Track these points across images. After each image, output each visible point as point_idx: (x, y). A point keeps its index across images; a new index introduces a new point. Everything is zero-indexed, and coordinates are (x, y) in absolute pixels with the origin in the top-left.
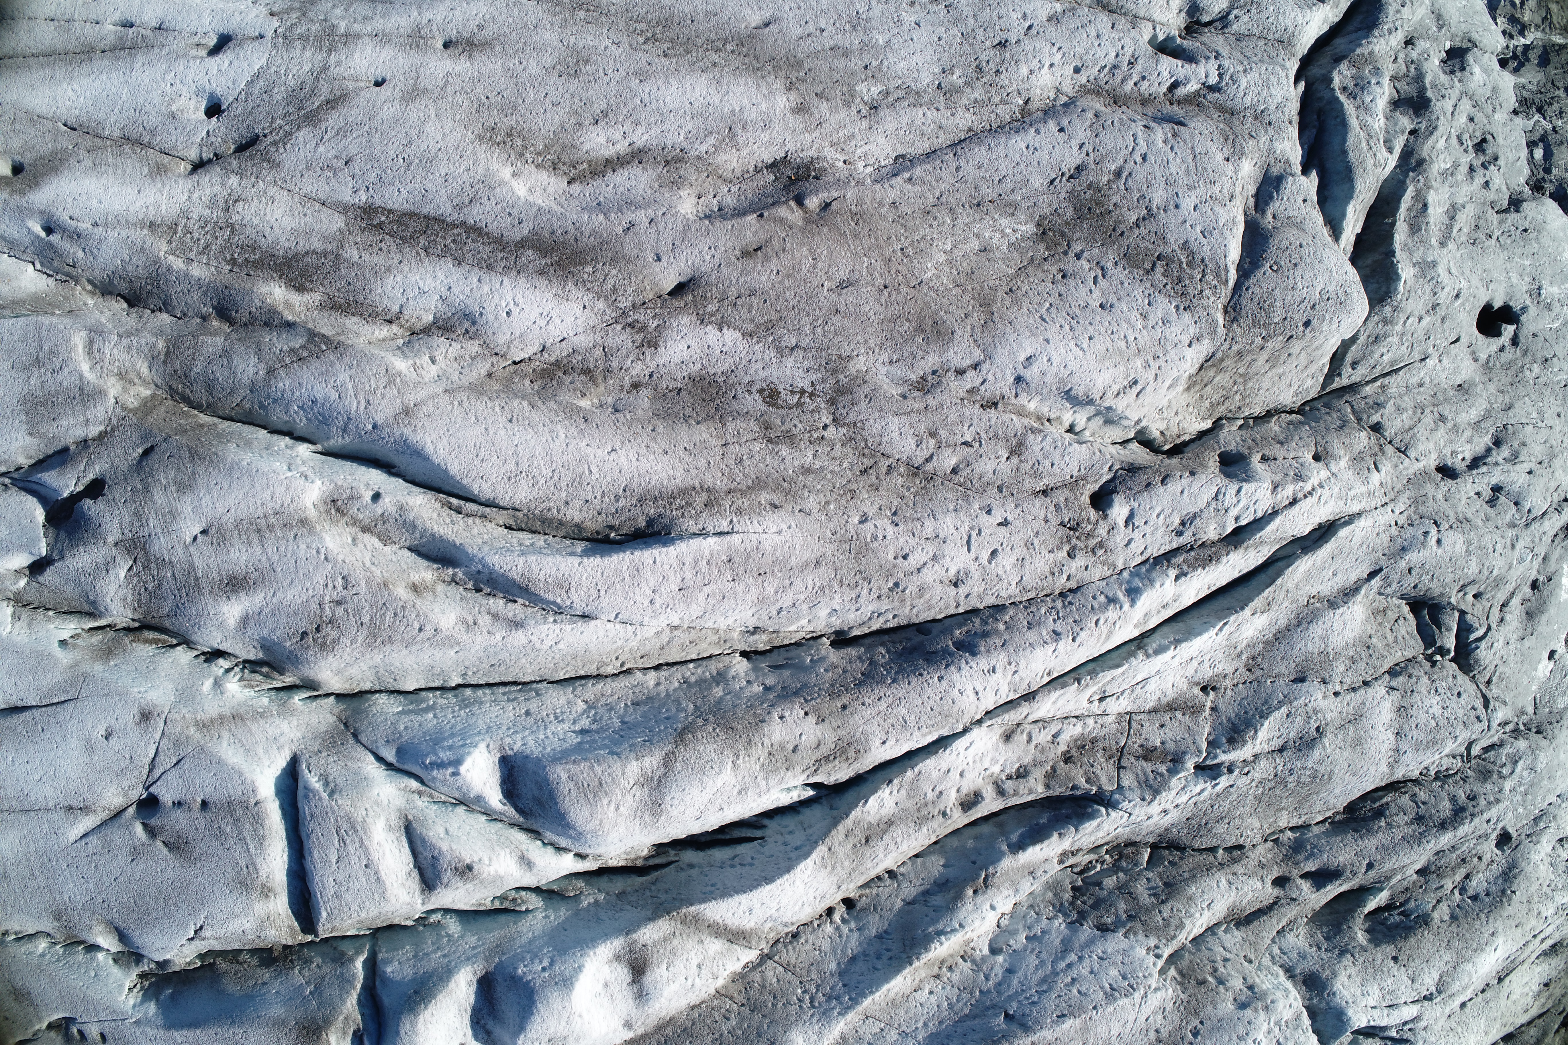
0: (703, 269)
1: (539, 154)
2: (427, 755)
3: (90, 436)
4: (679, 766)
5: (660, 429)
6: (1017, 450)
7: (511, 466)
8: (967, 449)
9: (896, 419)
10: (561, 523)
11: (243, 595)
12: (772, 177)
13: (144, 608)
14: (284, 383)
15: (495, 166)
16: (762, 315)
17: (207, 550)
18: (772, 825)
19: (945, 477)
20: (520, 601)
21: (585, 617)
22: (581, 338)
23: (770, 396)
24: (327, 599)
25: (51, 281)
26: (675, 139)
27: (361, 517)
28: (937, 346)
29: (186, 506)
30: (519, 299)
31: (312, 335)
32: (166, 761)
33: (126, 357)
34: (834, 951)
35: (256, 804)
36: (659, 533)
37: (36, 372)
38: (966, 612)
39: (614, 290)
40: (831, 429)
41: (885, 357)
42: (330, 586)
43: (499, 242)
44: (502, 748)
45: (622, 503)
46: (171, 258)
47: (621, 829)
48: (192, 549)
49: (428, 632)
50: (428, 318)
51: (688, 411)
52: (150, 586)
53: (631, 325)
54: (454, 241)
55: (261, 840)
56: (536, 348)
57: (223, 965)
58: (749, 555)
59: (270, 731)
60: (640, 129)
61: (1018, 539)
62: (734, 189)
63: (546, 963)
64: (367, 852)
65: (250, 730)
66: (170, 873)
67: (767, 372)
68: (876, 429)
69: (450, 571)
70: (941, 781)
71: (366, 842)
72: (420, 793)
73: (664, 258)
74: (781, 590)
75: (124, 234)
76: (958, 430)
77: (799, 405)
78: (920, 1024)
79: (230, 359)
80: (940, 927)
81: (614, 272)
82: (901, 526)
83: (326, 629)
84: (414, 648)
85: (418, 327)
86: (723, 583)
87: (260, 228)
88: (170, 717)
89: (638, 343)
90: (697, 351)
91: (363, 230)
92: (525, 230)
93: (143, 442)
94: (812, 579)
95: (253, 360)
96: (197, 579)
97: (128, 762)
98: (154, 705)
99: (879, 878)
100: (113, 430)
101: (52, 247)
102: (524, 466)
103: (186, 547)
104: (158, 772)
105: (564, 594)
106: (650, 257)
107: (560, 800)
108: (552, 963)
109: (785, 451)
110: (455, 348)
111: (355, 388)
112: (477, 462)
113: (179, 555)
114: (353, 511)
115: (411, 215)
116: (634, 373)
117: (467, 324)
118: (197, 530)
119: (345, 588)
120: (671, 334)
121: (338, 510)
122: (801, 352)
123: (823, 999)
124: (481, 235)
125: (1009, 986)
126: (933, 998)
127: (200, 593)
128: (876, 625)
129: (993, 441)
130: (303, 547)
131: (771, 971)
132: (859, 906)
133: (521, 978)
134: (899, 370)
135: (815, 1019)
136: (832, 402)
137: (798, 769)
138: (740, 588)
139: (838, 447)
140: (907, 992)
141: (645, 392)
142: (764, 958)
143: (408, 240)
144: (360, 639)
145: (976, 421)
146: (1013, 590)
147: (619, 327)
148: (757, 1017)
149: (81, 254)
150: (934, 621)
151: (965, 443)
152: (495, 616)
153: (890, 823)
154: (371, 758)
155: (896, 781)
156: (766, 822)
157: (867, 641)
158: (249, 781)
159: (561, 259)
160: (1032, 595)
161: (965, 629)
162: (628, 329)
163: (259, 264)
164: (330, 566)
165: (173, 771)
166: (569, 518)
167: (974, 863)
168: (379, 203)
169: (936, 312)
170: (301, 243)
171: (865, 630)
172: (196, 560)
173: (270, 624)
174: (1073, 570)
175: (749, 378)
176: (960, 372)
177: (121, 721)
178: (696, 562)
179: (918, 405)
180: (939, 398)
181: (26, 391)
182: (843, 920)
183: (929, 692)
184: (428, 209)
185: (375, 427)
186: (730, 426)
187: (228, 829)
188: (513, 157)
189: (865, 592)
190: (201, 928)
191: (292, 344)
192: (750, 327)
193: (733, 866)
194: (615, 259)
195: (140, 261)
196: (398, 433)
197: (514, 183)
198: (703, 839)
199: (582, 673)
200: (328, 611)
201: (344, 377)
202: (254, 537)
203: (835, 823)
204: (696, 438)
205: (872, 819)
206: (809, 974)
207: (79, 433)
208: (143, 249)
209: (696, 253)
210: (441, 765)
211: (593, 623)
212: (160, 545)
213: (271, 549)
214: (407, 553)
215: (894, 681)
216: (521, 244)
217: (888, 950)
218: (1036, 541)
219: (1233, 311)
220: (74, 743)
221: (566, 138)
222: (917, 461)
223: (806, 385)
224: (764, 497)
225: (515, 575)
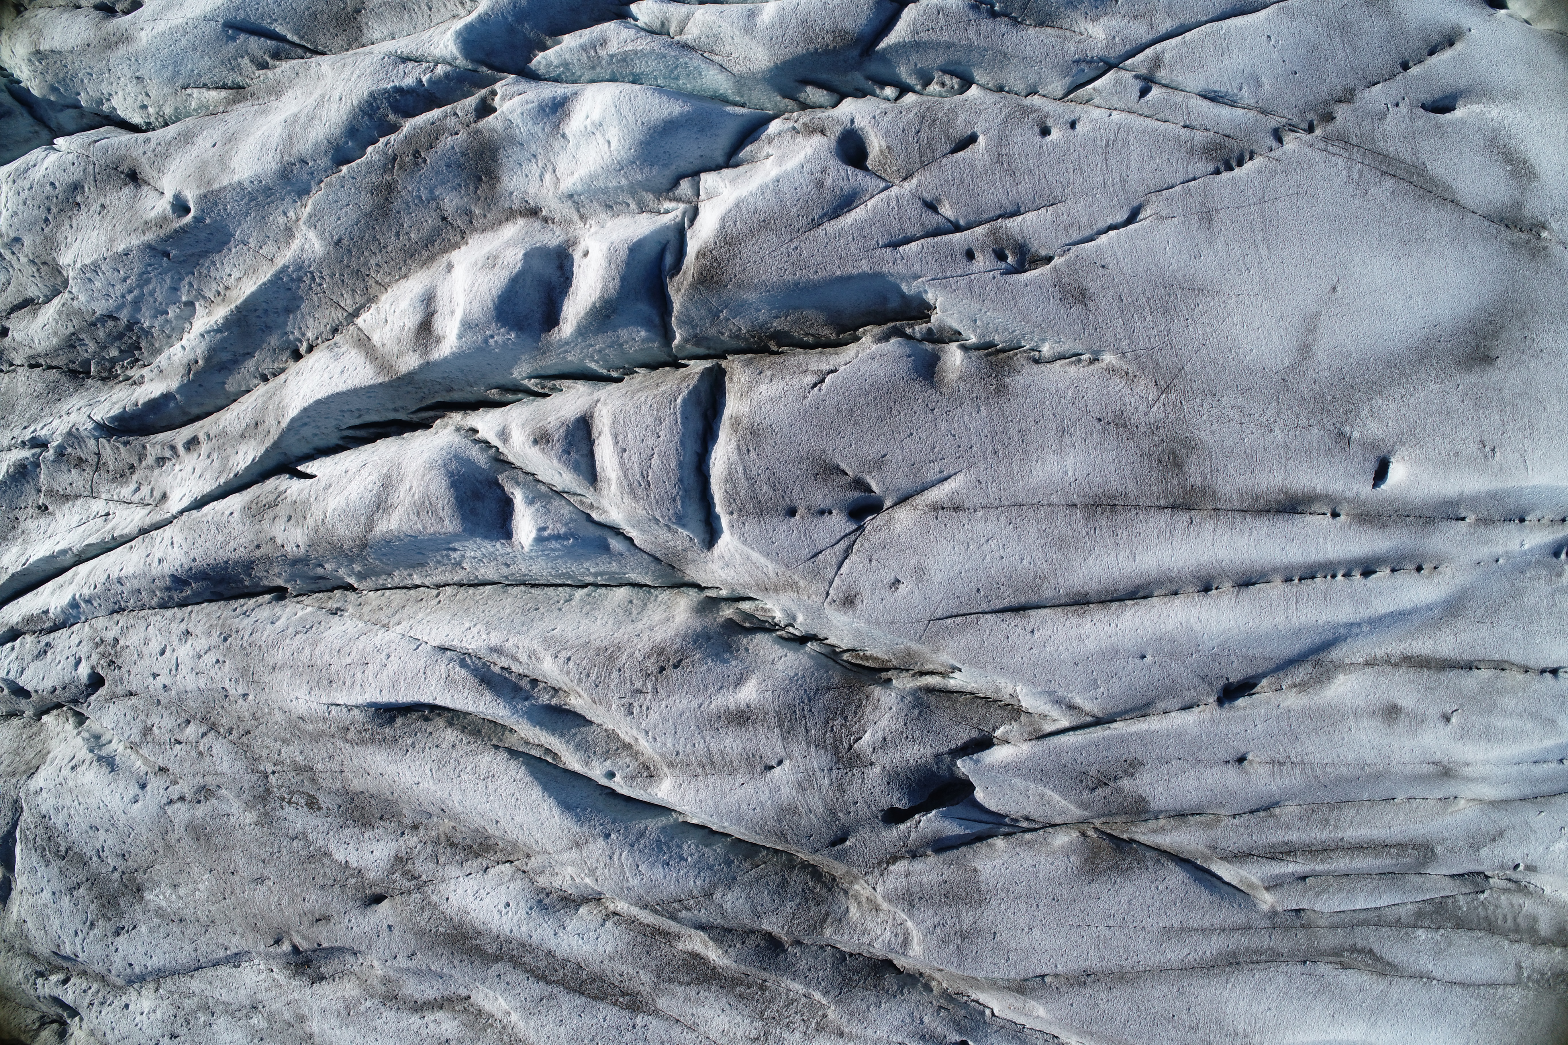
0: (357, 912)
1: (491, 1025)
2: (573, 546)
3: (906, 862)
4: (363, 520)
5: (388, 793)
6: (147, 731)
7: (491, 787)
8: (179, 738)
9: (224, 771)
10: (463, 729)
11: (732, 706)
12: (322, 969)
13: (856, 699)
14: (695, 884)
15: (521, 1024)
16: (316, 868)
17: (767, 752)
18: (334, 439)
19: (194, 718)
20: (497, 670)
21: (444, 649)
22: (453, 874)
23: (313, 803)
24: (649, 697)
25: (974, 997)
26: (389, 1015)
27: (628, 760)
28: (196, 822)
29: (787, 793)
30: (497, 916)
31: (673, 917)
32: (830, 557)
33: (869, 925)
34: (303, 317)
35: (732, 513)
36: (386, 711)
37: (965, 927)
38: (187, 605)
39: (423, 909)
40: (269, 770)
41: (232, 820)
42: (644, 708)
43: (517, 963)
44: (511, 545)
45: (410, 741)
46: (824, 1001)
47: (414, 467)
48: (783, 754)
49: (564, 655)
50: (583, 911)
51: (373, 802)
52: (839, 721)
53: (414, 878)
54: (556, 971)
55: (730, 478)
56: (492, 871)
57: (828, 333)
58: (317, 683)
59: (732, 573)
60: (415, 1027)
61: (147, 661)
62: (348, 966)
63: (491, 341)
64: (622, 464)
65: (751, 576)
66: (840, 443)
67: (315, 822)
68: (238, 764)
69: (554, 701)
70: (206, 469)
71: (621, 474)
72: (592, 506)
73: (385, 927)
74: (300, 650)
75: (869, 1031)
76: (184, 755)
77: (292, 793)
78: (234, 250)
79: (754, 910)
80: (219, 336)
81: (422, 923)
82: (220, 687)
83: (653, 669)
84: (582, 640)
85: (592, 904)
86: (338, 663)
87: (734, 1013)
88: (822, 598)
89: (410, 862)
90: (366, 848)
91: (639, 993)
92: (495, 969)
93: (845, 850)
94: (279, 655)
95: (728, 906)
96: (781, 726)
97: (875, 557)
98: (838, 610)
99: (275, 375)
100: (879, 864)
101: (960, 1030)
102: (481, 784)
103: (789, 756)
104: (842, 545)
105: (452, 674)
106: (396, 931)
107: (453, 500)
108: (486, 341)
109: (300, 759)
110: (557, 883)
111: (623, 871)
112: (517, 794)
113: (798, 750)
114: (634, 765)
115: (595, 998)
116: (415, 838)
117: (547, 901)
118: (777, 771)
119: (631, 704)
120: (384, 865)
121: (648, 768)
122: (290, 835)
123: (305, 279)
124: (533, 972)
125: (172, 278)
126: (228, 271)
127: (778, 714)
128: (252, 602)
129: (162, 741)
130: (669, 745)
131: (348, 303)
132: (288, 353)
133: (512, 329)
134: (223, 808)
135: (307, 263)
136: (268, 791)
137: (289, 500)
138: (326, 657)
139: (265, 756)
140: (244, 279)
141: (408, 821)
142: (356, 314)
143: (597, 978)
144: (625, 657)
145: (172, 759)
146: (153, 619)
147: (424, 878)
148: (354, 265)
149: (926, 1020)
150: (210, 601)
151: (180, 743)
152: (515, 659)
153: (243, 436)
154: (636, 542)
155: (232, 475)
156: (340, 442)
157: (260, 589)
158: (736, 536)
159: (464, 941)
160: (142, 613)
161: (184, 594)
162: (416, 875)
163: (736, 982)
164: (643, 725)
165: (822, 546)
166: (455, 734)
167: (200, 385)
168: (625, 1013)
169: (198, 848)
170: (693, 993)
171: (260, 599)
172: (779, 744)
173: (711, 677)
174: (114, 628)
175: (329, 819)
176: (182, 799)
177: (878, 597)
178: (353, 685)
179: (209, 779)
180: (196, 782)
181: (980, 911)
182: (301, 341)
183: (201, 550)
184: (580, 1000)
185: (607, 836)
186: (339, 785)
187: (765, 489)
188: (510, 1028)
189: (246, 637)
190: (815, 385)
191: (689, 914)
192: (326, 861)
193: (359, 410)
194: (421, 933)
195: (858, 1004)
196: (585, 828)
197: (508, 1008)
198: (393, 429)
199: (471, 591)
200: (650, 685)
201: (634, 882)
202: (717, 758)
203: (276, 445)
204: (362, 781)
205: (253, 443)
206: (319, 298)
207: (918, 866)
208: (852, 1014)
209: (362, 927)
210: (557, 537)
211: (436, 644)
212: (818, 760)
213: (700, 746)
214: (594, 719)
215: (226, 562)
216: (498, 959)
217: (259, 317)
218: (136, 657)
219: (17, 809)
220: (937, 577)
221: (470, 1033)
222: (212, 734)
223: (287, 808)
224: (310, 727)
225: (488, 696)
